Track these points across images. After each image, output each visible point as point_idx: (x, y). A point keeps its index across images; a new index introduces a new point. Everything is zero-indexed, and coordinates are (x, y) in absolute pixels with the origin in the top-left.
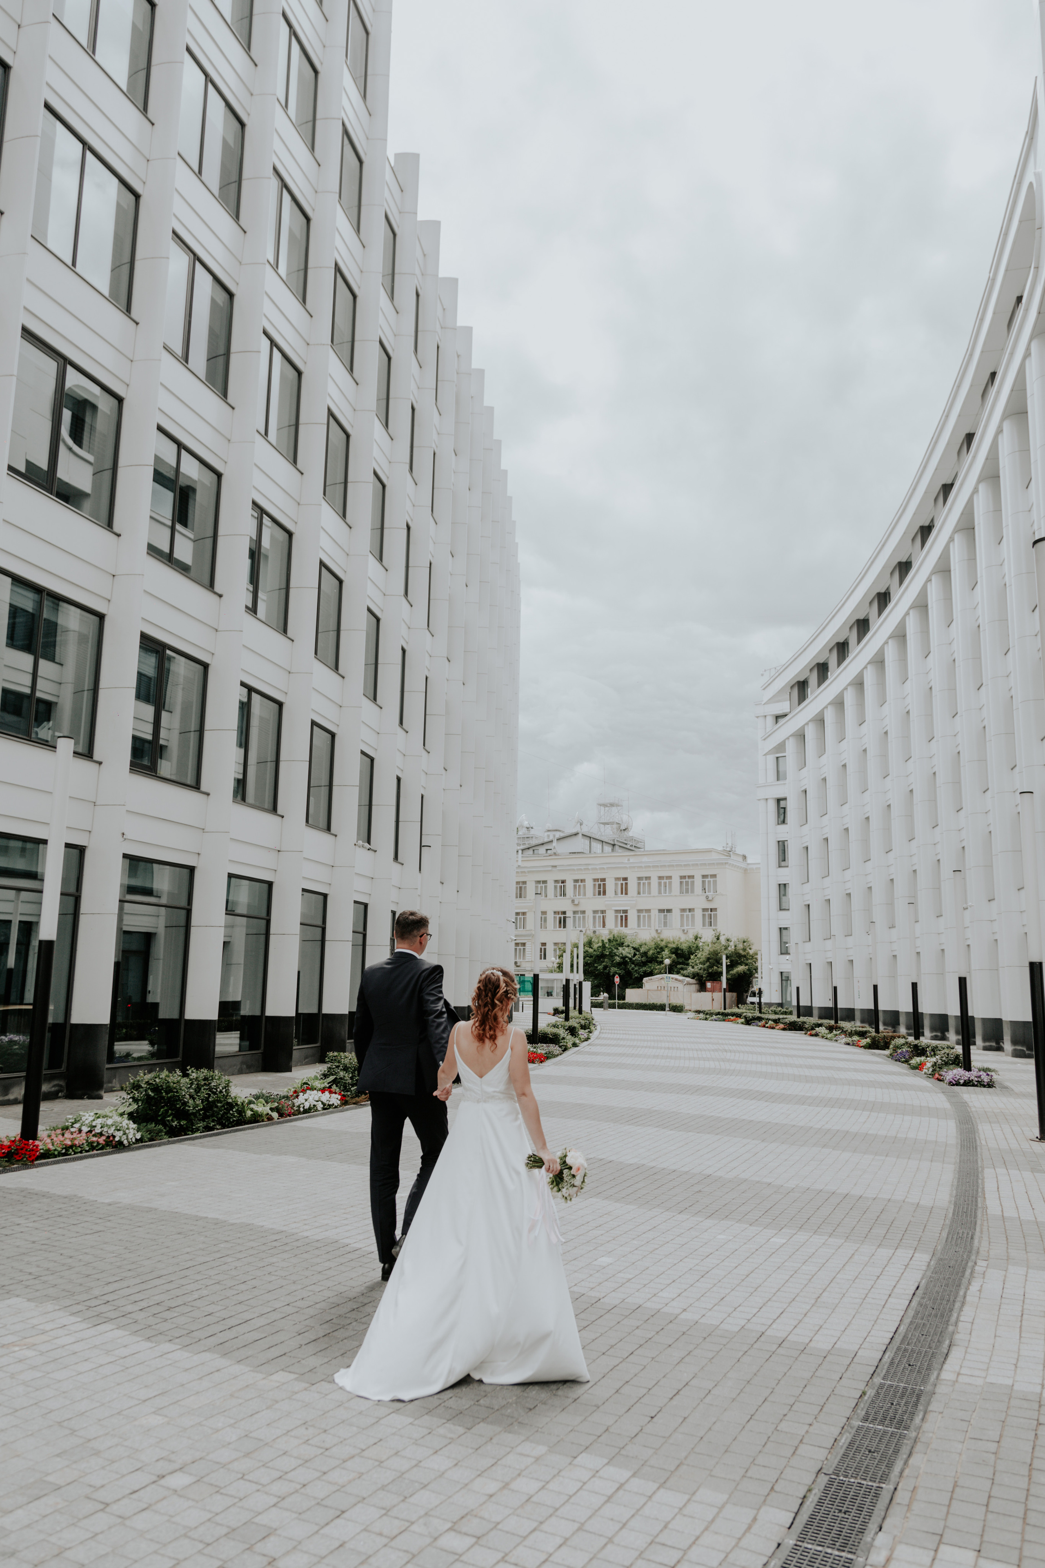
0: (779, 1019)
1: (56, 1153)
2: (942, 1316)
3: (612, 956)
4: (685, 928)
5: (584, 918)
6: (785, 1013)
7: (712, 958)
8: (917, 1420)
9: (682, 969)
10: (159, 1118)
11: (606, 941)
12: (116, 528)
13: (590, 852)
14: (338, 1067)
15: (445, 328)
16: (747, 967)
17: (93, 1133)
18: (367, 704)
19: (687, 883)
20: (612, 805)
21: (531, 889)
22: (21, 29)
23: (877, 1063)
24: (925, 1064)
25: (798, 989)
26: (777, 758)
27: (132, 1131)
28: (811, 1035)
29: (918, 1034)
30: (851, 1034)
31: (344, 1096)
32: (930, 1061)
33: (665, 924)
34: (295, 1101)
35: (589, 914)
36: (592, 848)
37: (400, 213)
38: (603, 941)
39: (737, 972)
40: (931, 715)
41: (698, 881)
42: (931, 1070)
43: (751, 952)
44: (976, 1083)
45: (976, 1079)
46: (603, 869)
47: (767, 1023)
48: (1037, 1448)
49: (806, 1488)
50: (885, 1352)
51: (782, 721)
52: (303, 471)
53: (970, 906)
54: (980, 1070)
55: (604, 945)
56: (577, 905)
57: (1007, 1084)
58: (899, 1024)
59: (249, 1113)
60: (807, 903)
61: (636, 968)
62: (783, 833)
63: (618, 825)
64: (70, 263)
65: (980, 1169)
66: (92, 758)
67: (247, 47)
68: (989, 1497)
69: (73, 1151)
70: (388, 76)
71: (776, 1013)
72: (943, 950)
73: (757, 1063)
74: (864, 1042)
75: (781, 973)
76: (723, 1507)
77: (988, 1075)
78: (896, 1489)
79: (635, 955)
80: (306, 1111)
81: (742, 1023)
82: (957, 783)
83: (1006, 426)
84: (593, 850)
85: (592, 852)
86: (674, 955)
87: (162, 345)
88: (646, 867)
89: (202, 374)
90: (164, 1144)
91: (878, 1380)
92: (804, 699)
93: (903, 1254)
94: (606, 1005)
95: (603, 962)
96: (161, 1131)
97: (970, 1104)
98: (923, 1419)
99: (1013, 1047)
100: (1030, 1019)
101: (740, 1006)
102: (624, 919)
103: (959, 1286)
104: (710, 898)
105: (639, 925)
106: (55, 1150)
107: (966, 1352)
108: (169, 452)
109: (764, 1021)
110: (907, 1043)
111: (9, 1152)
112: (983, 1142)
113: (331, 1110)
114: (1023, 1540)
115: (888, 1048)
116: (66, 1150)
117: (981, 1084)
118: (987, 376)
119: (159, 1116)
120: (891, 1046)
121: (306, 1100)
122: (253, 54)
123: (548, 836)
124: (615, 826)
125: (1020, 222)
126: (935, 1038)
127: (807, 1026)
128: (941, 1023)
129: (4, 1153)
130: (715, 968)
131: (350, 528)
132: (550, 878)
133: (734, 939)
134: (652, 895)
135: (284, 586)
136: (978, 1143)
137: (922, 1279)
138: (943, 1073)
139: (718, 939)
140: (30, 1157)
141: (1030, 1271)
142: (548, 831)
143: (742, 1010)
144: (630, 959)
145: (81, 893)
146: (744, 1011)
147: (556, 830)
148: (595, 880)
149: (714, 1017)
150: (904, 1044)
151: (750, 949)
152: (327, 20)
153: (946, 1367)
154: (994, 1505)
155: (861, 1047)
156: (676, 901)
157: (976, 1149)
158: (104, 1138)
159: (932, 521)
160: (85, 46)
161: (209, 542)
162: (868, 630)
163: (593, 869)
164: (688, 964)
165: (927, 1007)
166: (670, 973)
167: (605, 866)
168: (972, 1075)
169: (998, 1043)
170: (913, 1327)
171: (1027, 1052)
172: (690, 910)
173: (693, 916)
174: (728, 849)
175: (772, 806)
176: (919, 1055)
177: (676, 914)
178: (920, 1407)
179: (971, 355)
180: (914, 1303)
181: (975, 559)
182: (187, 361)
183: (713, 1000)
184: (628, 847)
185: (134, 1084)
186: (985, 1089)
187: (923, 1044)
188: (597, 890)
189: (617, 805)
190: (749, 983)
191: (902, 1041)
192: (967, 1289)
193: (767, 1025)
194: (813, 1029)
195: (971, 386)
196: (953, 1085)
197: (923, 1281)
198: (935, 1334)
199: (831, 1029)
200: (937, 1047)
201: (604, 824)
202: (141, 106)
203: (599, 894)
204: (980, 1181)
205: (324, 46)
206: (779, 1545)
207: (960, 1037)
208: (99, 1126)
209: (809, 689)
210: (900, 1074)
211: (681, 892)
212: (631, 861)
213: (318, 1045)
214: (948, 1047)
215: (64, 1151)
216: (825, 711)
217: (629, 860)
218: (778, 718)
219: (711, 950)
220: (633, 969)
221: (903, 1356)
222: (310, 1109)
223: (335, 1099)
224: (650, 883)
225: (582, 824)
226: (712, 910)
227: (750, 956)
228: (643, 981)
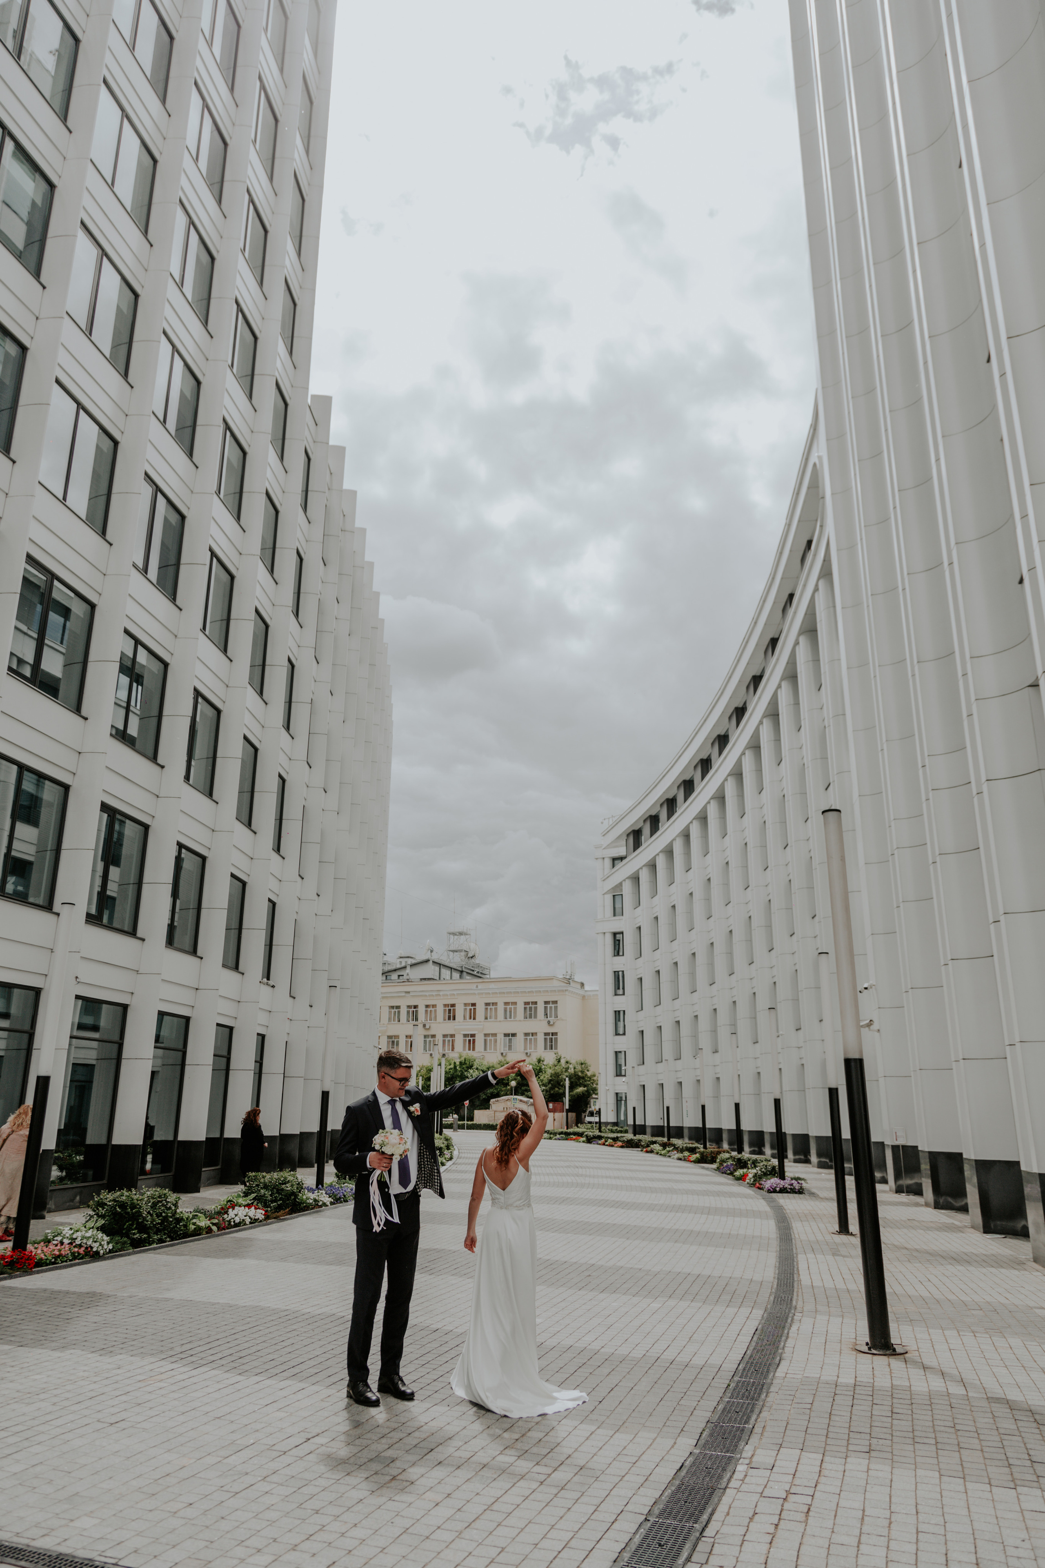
0: (617, 1138)
1: (48, 1262)
2: (774, 1344)
4: (528, 1051)
5: (434, 1042)
6: (621, 1132)
7: (556, 1078)
8: (763, 1396)
10: (124, 1232)
11: (458, 1063)
12: (84, 712)
13: (440, 979)
14: (257, 1185)
15: (345, 531)
16: (585, 1089)
17: (74, 1244)
18: (274, 855)
19: (531, 1008)
20: (461, 934)
21: (384, 1013)
22: (38, 321)
23: (707, 1175)
24: (748, 1175)
25: (634, 1108)
26: (614, 896)
27: (103, 1242)
28: (647, 1152)
29: (740, 1150)
30: (682, 1151)
31: (266, 1211)
32: (751, 1173)
33: (510, 1048)
34: (226, 1216)
35: (439, 1039)
36: (442, 974)
37: (314, 442)
38: (455, 1063)
39: (577, 1093)
40: (747, 867)
41: (541, 1007)
42: (752, 1180)
43: (589, 1074)
44: (789, 1190)
45: (789, 1187)
46: (454, 995)
47: (606, 1141)
48: (834, 1406)
49: (702, 1429)
50: (739, 1364)
51: (619, 865)
52: (232, 659)
53: (781, 1035)
54: (792, 1179)
55: (455, 1067)
56: (429, 1029)
57: (814, 1190)
58: (722, 1141)
59: (192, 1227)
60: (641, 1029)
62: (619, 963)
63: (465, 953)
64: (61, 498)
65: (795, 1255)
66: (52, 910)
67: (205, 323)
68: (807, 1428)
69: (61, 1260)
70: (311, 339)
71: (612, 1131)
72: (759, 1073)
73: (606, 1177)
74: (694, 1157)
75: (617, 1094)
76: (655, 1439)
77: (798, 1183)
78: (753, 1427)
80: (237, 1225)
81: (584, 1142)
82: (769, 927)
83: (802, 639)
84: (442, 976)
85: (442, 979)
87: (132, 563)
88: (493, 993)
89: (155, 581)
90: (129, 1254)
91: (736, 1378)
92: (638, 847)
93: (745, 1311)
94: (455, 1126)
96: (125, 1243)
97: (786, 1207)
98: (766, 1396)
99: (819, 1160)
100: (830, 1134)
101: (579, 1125)
102: (470, 1040)
103: (784, 1327)
104: (551, 1023)
105: (485, 1049)
106: (47, 1259)
107: (790, 1363)
108: (128, 647)
109: (603, 1140)
110: (731, 1157)
111: (12, 1261)
112: (797, 1236)
113: (257, 1224)
114: (826, 1444)
115: (715, 1162)
116: (56, 1260)
117: (793, 1191)
118: (785, 597)
119: (124, 1229)
120: (718, 1160)
121: (236, 1215)
122: (209, 328)
123: (401, 962)
124: (463, 954)
125: (809, 488)
126: (752, 1153)
127: (643, 1144)
128: (758, 1139)
129: (7, 1262)
130: (557, 1089)
131: (266, 704)
132: (404, 1003)
133: (573, 1061)
134: (498, 1019)
135: (211, 755)
136: (793, 1237)
137: (759, 1325)
138: (763, 1183)
139: (559, 1061)
140: (29, 1265)
141: (831, 1318)
142: (401, 957)
143: (581, 1129)
145: (35, 1030)
146: (585, 1130)
147: (408, 957)
148: (445, 1005)
149: (558, 1136)
150: (729, 1158)
151: (588, 1071)
152: (266, 299)
153: (778, 1370)
154: (809, 1431)
155: (691, 1162)
156: (520, 1026)
157: (792, 1241)
158: (83, 1249)
159: (745, 703)
160: (84, 330)
161: (154, 721)
162: (693, 791)
163: (444, 995)
165: (747, 1125)
166: (515, 1095)
167: (455, 993)
168: (785, 1184)
169: (806, 1156)
170: (756, 1351)
171: (830, 1164)
172: (532, 1034)
173: (535, 1040)
174: (568, 977)
175: (609, 939)
176: (742, 1168)
177: (520, 1037)
178: (764, 1390)
179: (773, 579)
180: (755, 1338)
181: (780, 740)
182: (146, 573)
183: (554, 1120)
184: (475, 973)
185: (98, 1201)
186: (797, 1195)
187: (745, 1158)
188: (447, 1015)
189: (466, 934)
190: (587, 1104)
191: (727, 1155)
192: (789, 1329)
193: (607, 1143)
194: (648, 1146)
195: (774, 603)
196: (771, 1192)
197: (760, 1326)
198: (770, 1354)
199: (664, 1145)
200: (757, 1160)
201: (454, 951)
202: (123, 372)
203: (449, 1019)
204: (795, 1263)
205: (263, 319)
206: (691, 1453)
207: (775, 1151)
208: (79, 1238)
209: (643, 837)
210: (727, 1184)
211: (526, 1017)
212: (479, 987)
213: (219, 1167)
214: (766, 1160)
215: (53, 1260)
216: (657, 857)
217: (477, 987)
218: (615, 860)
219: (553, 1072)
221: (751, 1365)
222: (240, 1223)
223: (260, 1214)
224: (496, 1008)
225: (432, 951)
226: (553, 1034)
227: (588, 1078)
228: (490, 1103)
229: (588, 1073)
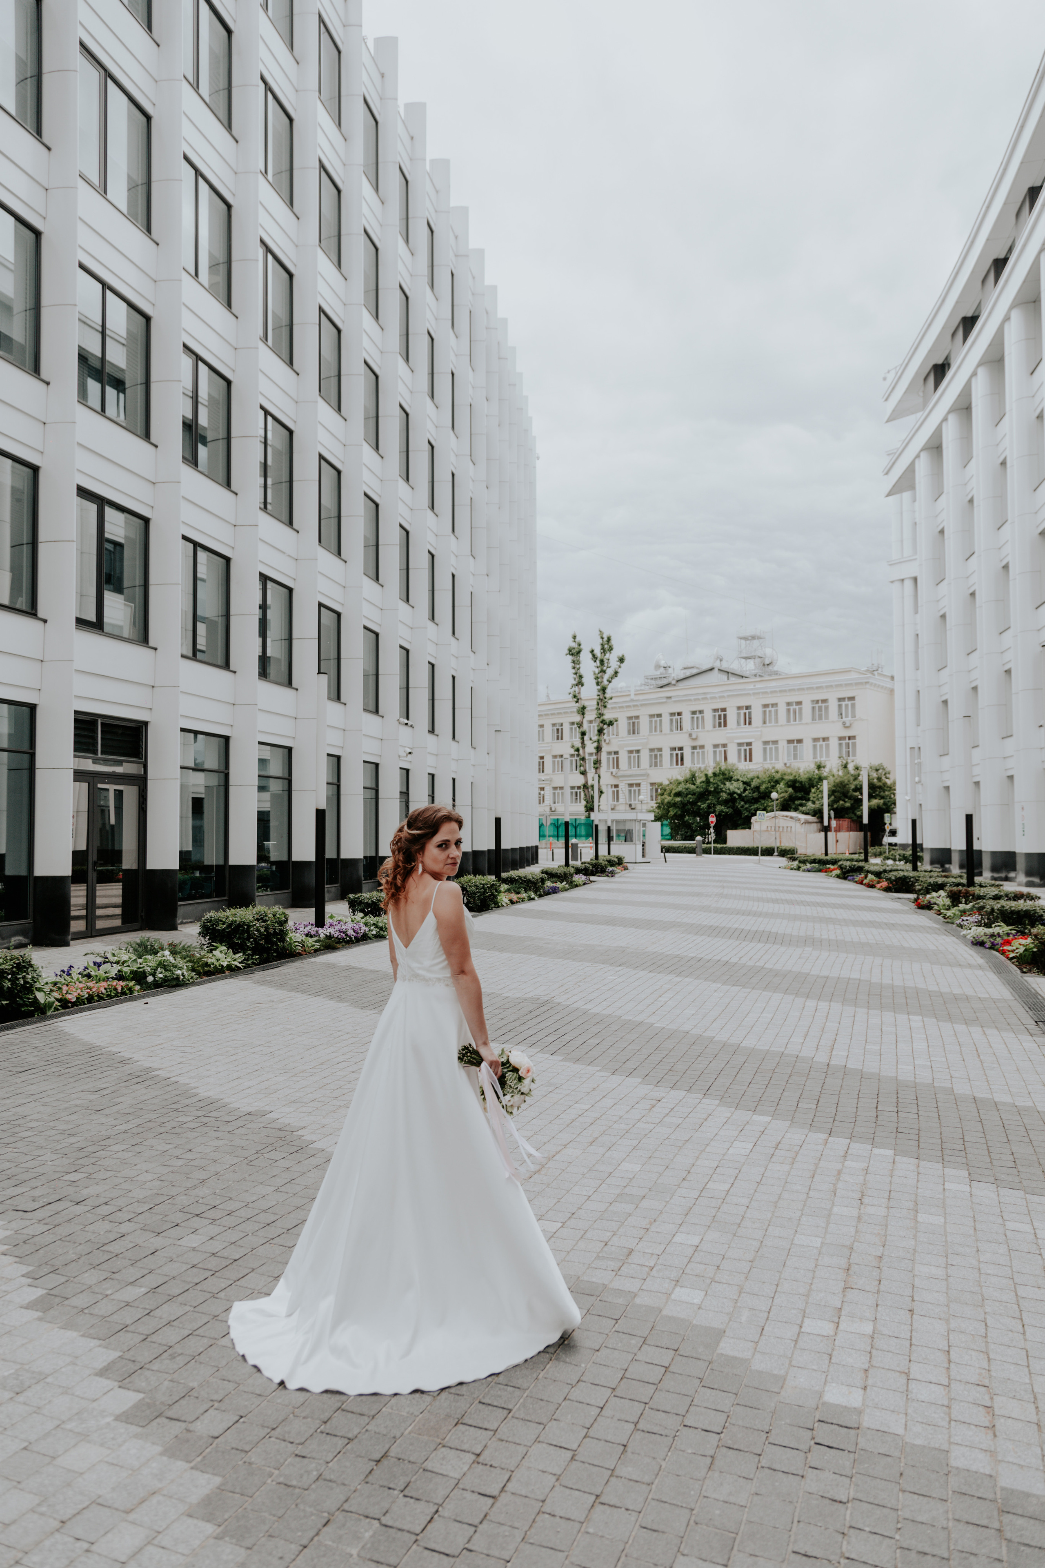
3: (719, 793)
4: (816, 759)
5: (703, 753)
7: (838, 792)
9: (801, 805)
11: (711, 775)
16: (882, 801)
19: (820, 708)
20: (753, 638)
21: (644, 724)
33: (795, 757)
35: (709, 749)
36: (723, 681)
38: (707, 775)
41: (833, 705)
43: (889, 782)
46: (723, 697)
55: (708, 779)
56: (695, 739)
61: (747, 806)
63: (761, 659)
79: (745, 790)
86: (790, 790)
88: (772, 693)
94: (699, 850)
95: (708, 800)
102: (748, 752)
104: (848, 724)
105: (765, 759)
124: (758, 660)
130: (841, 802)
132: (665, 710)
133: (867, 767)
134: (780, 723)
139: (845, 768)
142: (685, 668)
144: (740, 795)
147: (694, 668)
148: (714, 710)
149: (809, 866)
151: (887, 778)
156: (807, 729)
163: (712, 698)
164: (808, 800)
166: (785, 810)
167: (725, 694)
172: (824, 739)
173: (828, 746)
174: (873, 668)
177: (808, 744)
183: (837, 841)
188: (717, 721)
189: (759, 638)
201: (746, 657)
203: (720, 725)
211: (813, 719)
212: (756, 686)
219: (837, 781)
220: (742, 807)
224: (777, 710)
225: (721, 660)
226: (849, 738)
227: (888, 787)
228: (752, 821)
229: (887, 780)
